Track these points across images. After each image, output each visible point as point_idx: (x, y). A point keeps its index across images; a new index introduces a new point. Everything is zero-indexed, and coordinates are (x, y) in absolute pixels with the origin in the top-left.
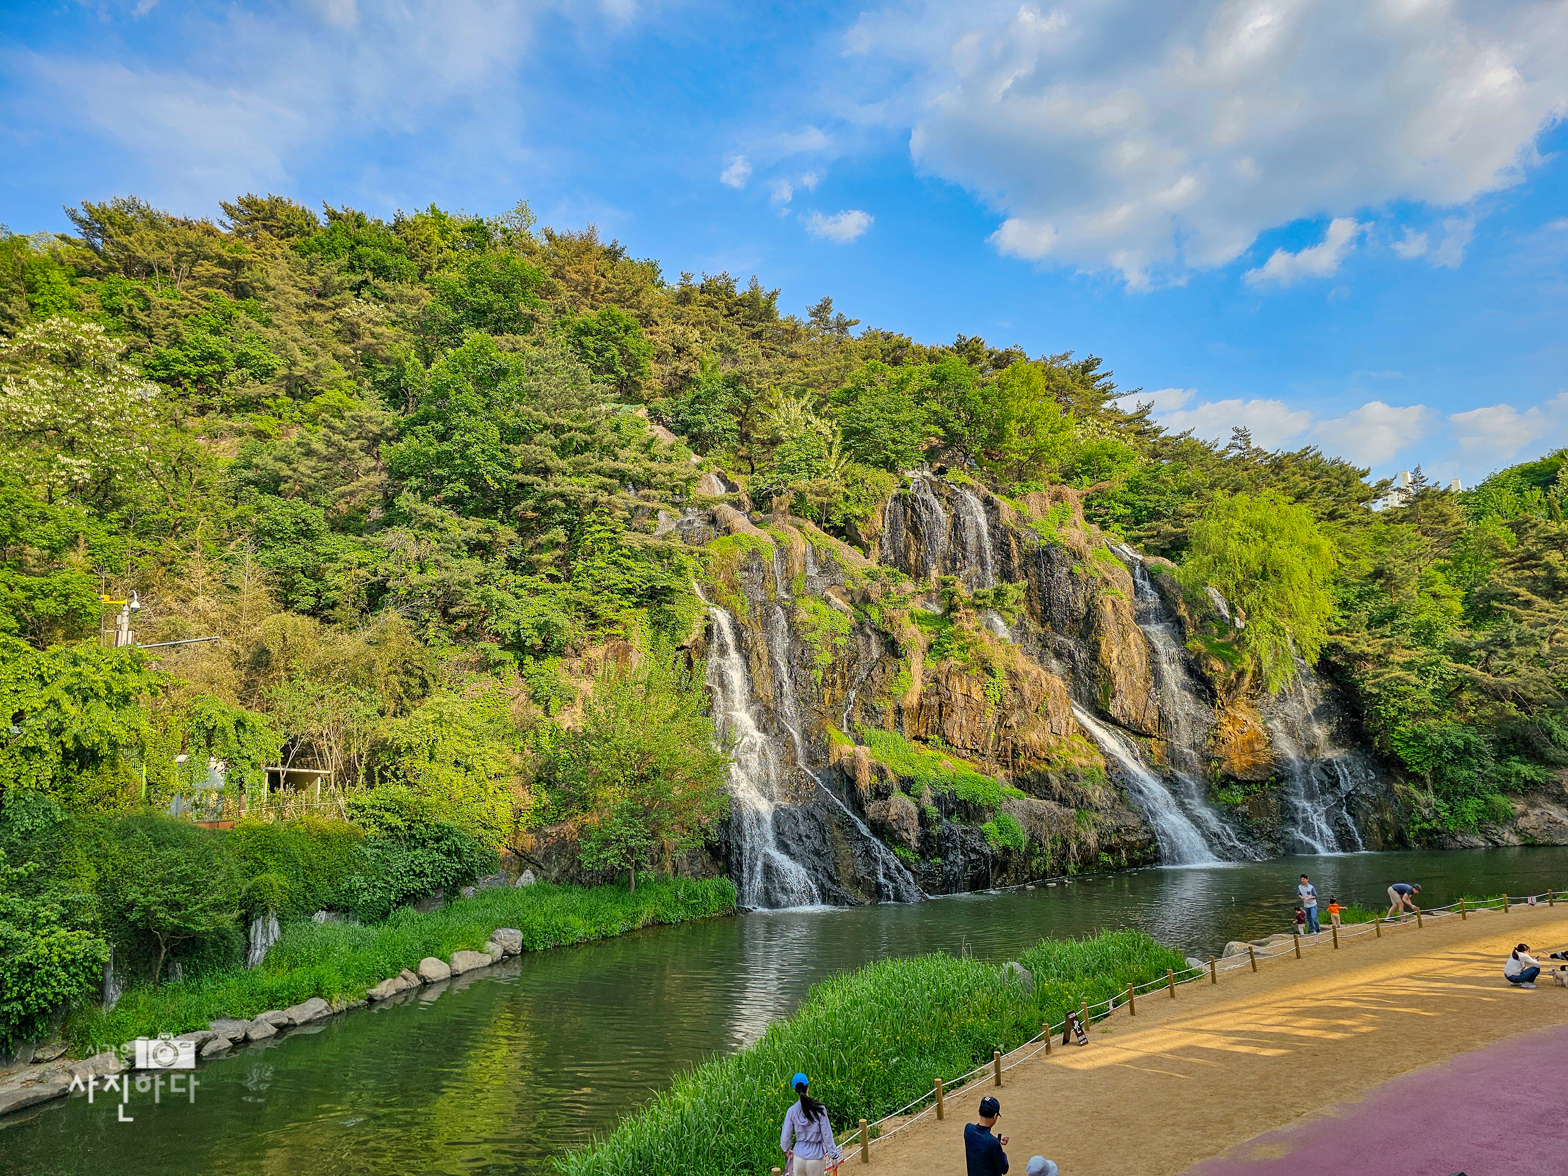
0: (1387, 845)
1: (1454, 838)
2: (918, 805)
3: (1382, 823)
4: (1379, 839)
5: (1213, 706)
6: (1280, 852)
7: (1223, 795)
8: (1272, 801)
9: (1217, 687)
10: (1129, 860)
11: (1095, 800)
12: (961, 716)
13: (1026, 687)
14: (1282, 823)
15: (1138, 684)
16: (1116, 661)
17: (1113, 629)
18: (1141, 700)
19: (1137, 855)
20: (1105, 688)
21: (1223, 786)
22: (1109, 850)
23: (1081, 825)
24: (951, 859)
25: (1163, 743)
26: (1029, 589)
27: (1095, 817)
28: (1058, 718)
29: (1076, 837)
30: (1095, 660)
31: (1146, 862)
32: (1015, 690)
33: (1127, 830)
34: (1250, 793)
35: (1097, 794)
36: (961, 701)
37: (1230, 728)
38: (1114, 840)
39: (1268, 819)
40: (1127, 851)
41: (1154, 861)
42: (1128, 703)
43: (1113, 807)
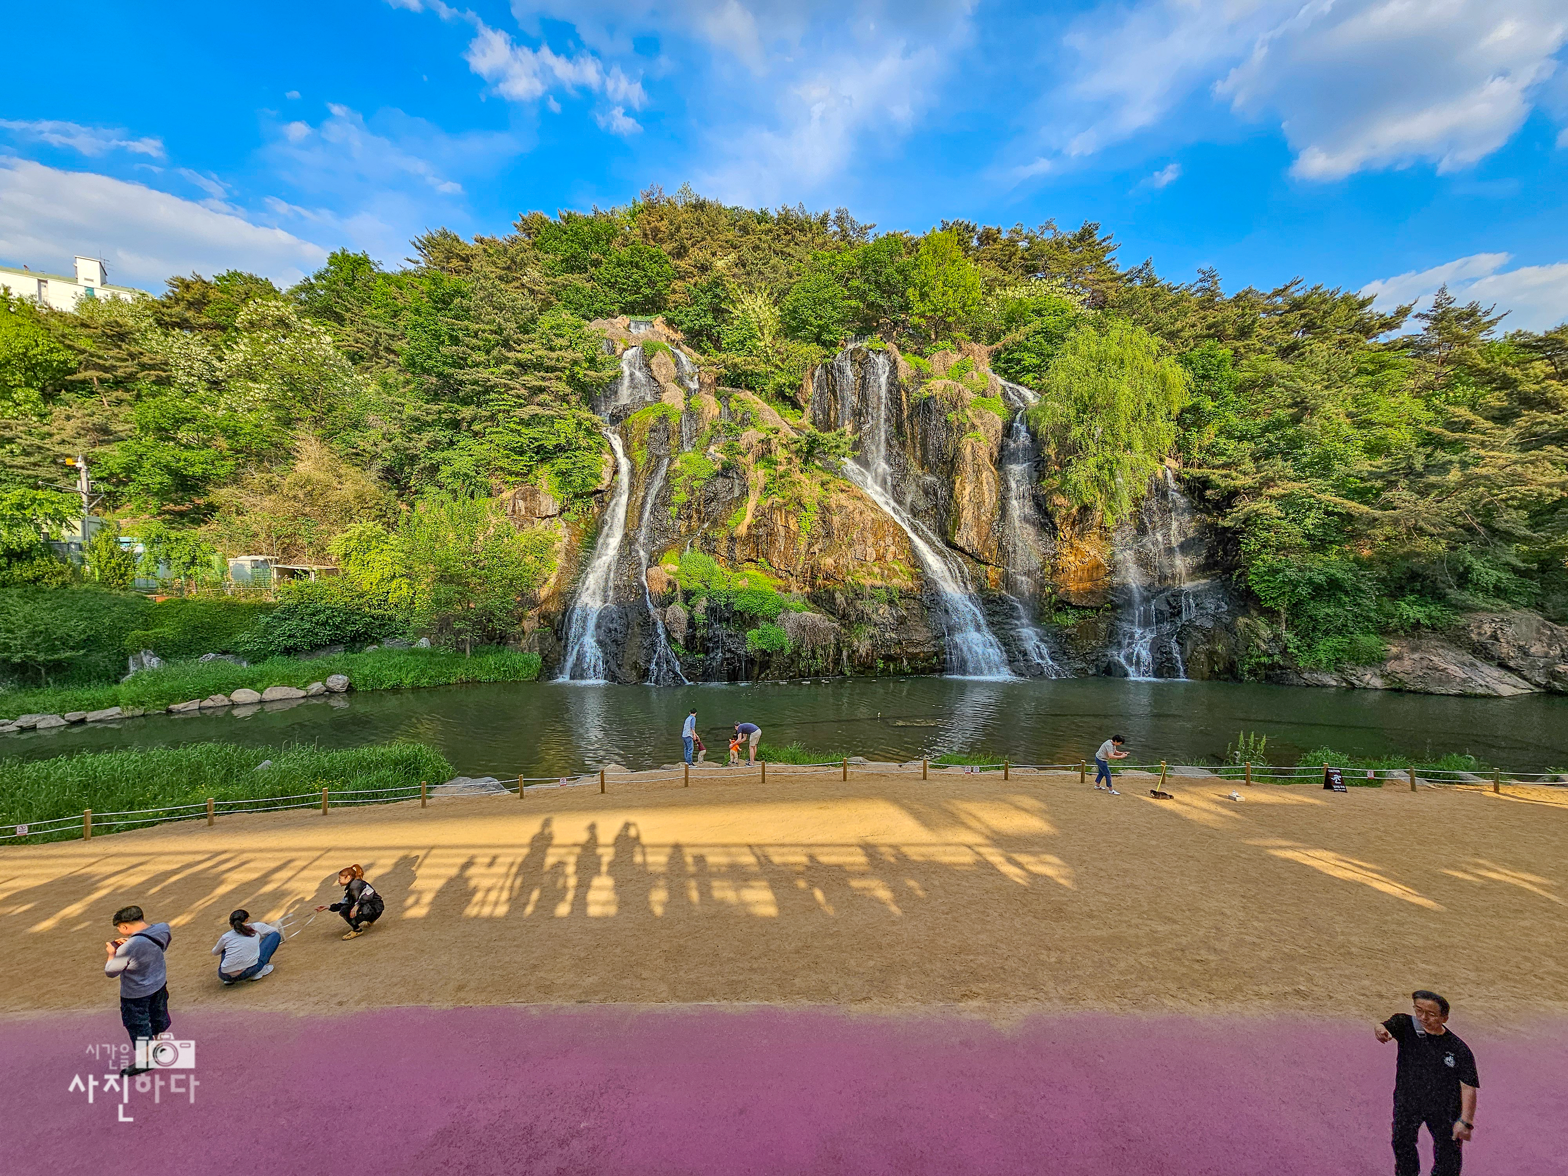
0: (1214, 676)
1: (1299, 674)
2: (690, 612)
3: (1211, 655)
4: (1205, 669)
5: (1055, 538)
6: (1090, 672)
7: (1058, 618)
8: (1102, 626)
9: (1057, 520)
10: (912, 668)
11: (874, 616)
12: (781, 544)
13: (836, 520)
14: (1107, 646)
15: (984, 518)
16: (967, 498)
17: (969, 469)
18: (984, 531)
19: (920, 664)
20: (955, 521)
21: (1059, 610)
22: (888, 658)
23: (857, 636)
24: (712, 655)
25: (1001, 570)
26: (913, 437)
27: (872, 630)
28: (863, 546)
29: (850, 646)
30: (951, 497)
31: (933, 670)
32: (824, 522)
33: (911, 643)
34: (1084, 618)
35: (881, 611)
36: (782, 532)
37: (1071, 558)
38: (895, 650)
39: (1093, 643)
40: (909, 660)
41: (942, 671)
42: (973, 534)
43: (901, 623)
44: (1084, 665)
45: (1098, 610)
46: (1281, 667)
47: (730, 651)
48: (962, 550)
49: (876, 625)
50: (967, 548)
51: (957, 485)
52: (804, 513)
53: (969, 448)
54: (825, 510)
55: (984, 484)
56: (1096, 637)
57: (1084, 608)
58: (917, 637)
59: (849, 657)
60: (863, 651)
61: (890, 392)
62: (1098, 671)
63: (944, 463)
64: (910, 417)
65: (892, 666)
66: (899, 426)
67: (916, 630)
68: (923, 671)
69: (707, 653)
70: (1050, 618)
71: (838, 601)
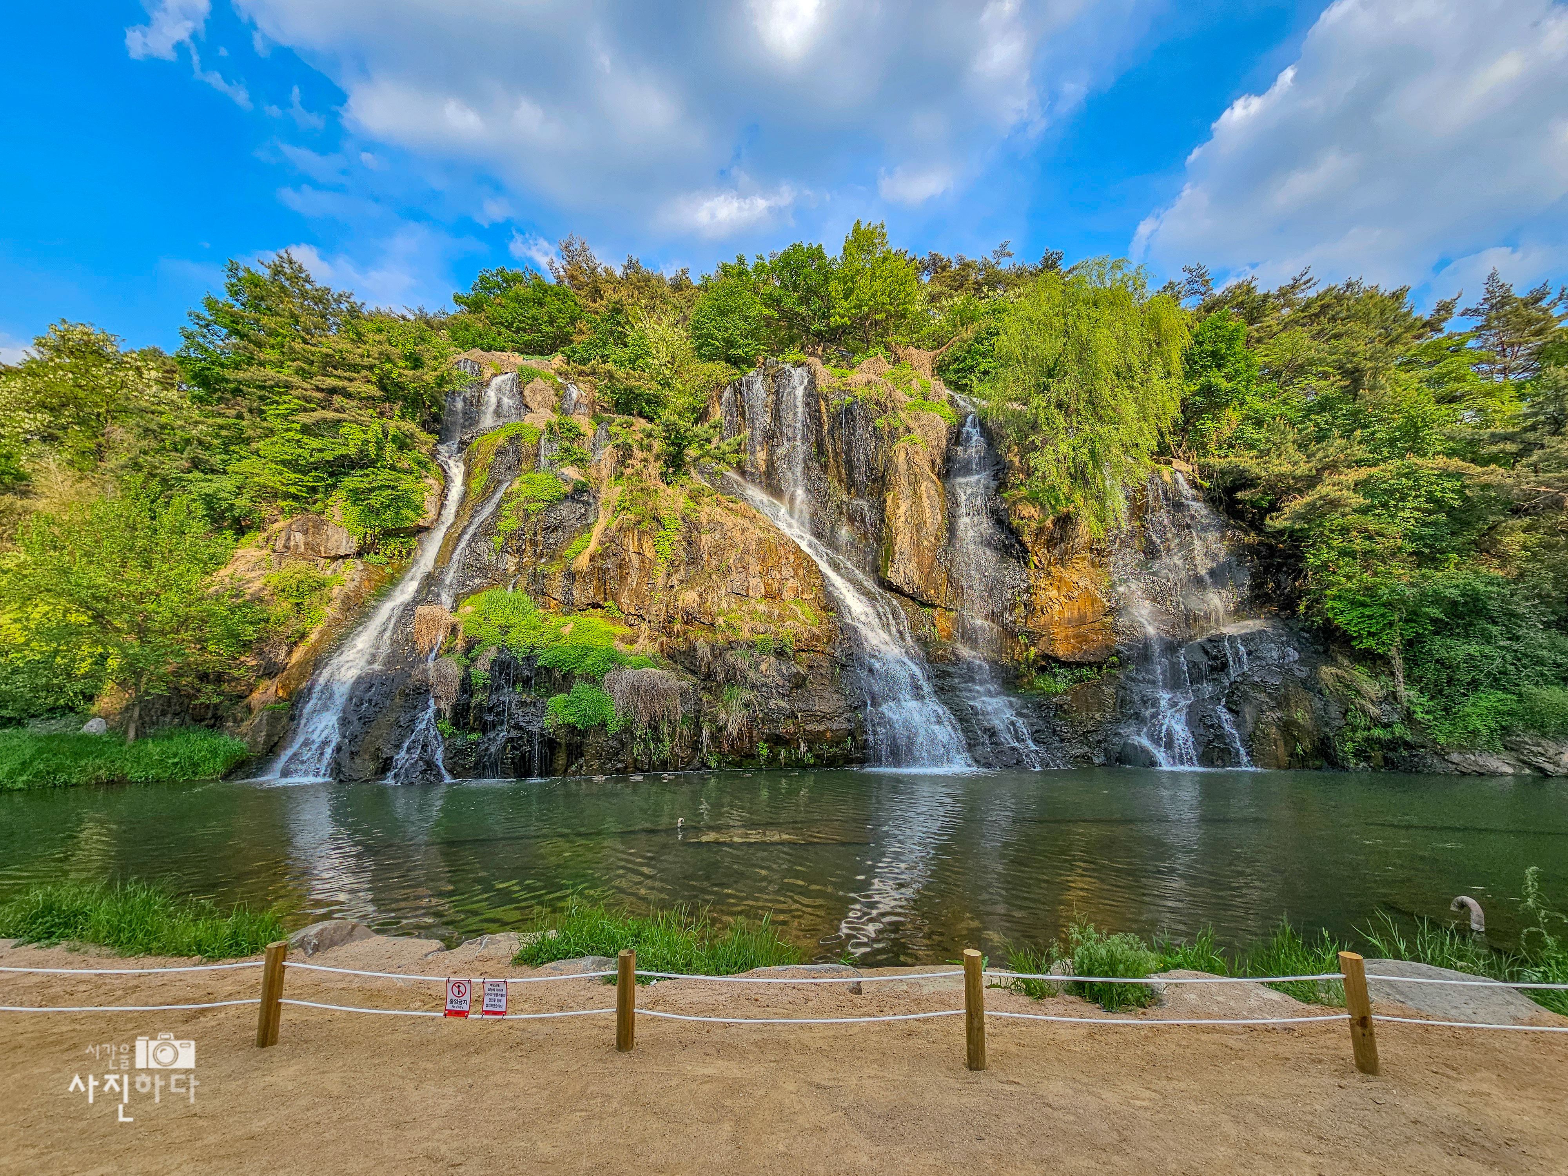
0: (1298, 762)
1: (1442, 754)
2: (467, 669)
3: (1287, 727)
4: (1281, 751)
5: (1027, 564)
6: (1096, 761)
7: (1041, 682)
8: (1108, 690)
9: (1026, 538)
10: (817, 757)
11: (752, 674)
12: (633, 578)
13: (706, 540)
14: (1118, 721)
15: (925, 543)
16: (903, 519)
17: (903, 481)
18: (927, 562)
19: (827, 751)
20: (887, 550)
21: (1042, 669)
22: (776, 740)
23: (725, 707)
24: (491, 735)
25: (953, 614)
26: (836, 454)
27: (747, 694)
28: (743, 575)
29: (714, 720)
30: (883, 521)
31: (849, 761)
32: (690, 544)
33: (811, 716)
34: (1080, 680)
35: (763, 667)
36: (636, 563)
37: (1054, 593)
38: (785, 728)
39: (1097, 716)
40: (810, 743)
41: (863, 761)
42: (912, 566)
43: (798, 687)
44: (1086, 749)
45: (1100, 668)
46: (1408, 745)
47: (517, 727)
48: (897, 590)
49: (753, 687)
50: (905, 587)
51: (889, 503)
52: (662, 533)
53: (902, 455)
54: (692, 526)
55: (925, 499)
56: (1101, 706)
57: (1079, 665)
58: (820, 706)
59: (713, 737)
60: (733, 728)
61: (807, 404)
62: (1108, 758)
63: (874, 481)
64: (831, 431)
65: (783, 754)
66: (820, 444)
67: (821, 697)
68: (831, 762)
69: (484, 731)
70: (1030, 683)
71: (700, 652)
